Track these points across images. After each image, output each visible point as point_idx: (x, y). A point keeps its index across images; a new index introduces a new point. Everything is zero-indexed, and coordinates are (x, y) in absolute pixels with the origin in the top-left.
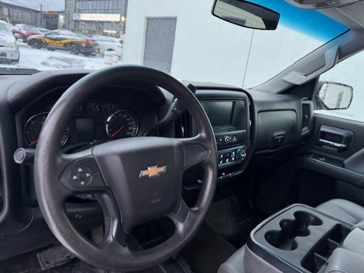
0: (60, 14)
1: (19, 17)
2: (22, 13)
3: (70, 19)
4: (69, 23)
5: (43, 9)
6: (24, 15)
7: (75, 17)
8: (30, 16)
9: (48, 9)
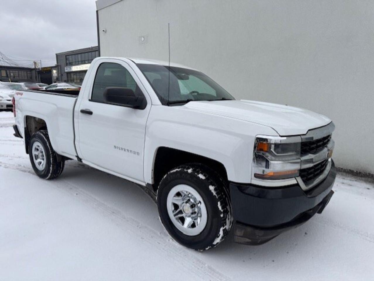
0: (52, 69)
1: (16, 77)
2: (18, 73)
3: (63, 72)
4: (62, 75)
5: (37, 66)
6: (20, 74)
7: (66, 69)
8: (26, 74)
9: (41, 66)
